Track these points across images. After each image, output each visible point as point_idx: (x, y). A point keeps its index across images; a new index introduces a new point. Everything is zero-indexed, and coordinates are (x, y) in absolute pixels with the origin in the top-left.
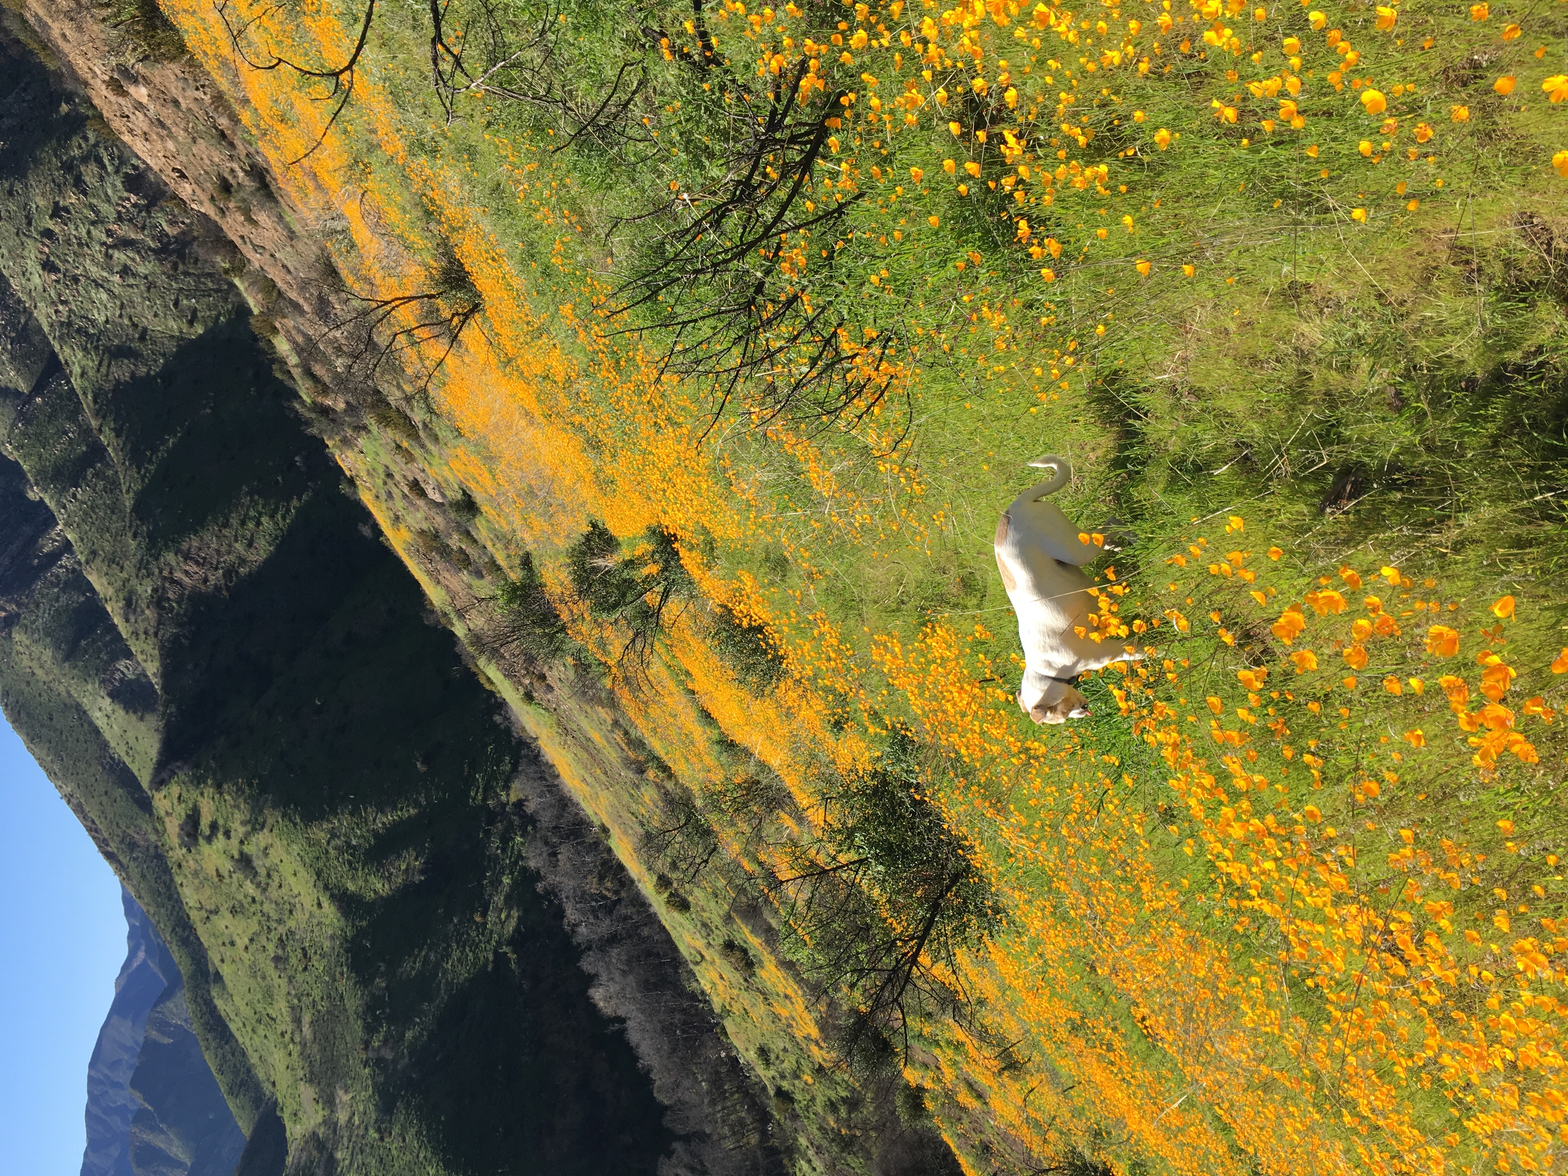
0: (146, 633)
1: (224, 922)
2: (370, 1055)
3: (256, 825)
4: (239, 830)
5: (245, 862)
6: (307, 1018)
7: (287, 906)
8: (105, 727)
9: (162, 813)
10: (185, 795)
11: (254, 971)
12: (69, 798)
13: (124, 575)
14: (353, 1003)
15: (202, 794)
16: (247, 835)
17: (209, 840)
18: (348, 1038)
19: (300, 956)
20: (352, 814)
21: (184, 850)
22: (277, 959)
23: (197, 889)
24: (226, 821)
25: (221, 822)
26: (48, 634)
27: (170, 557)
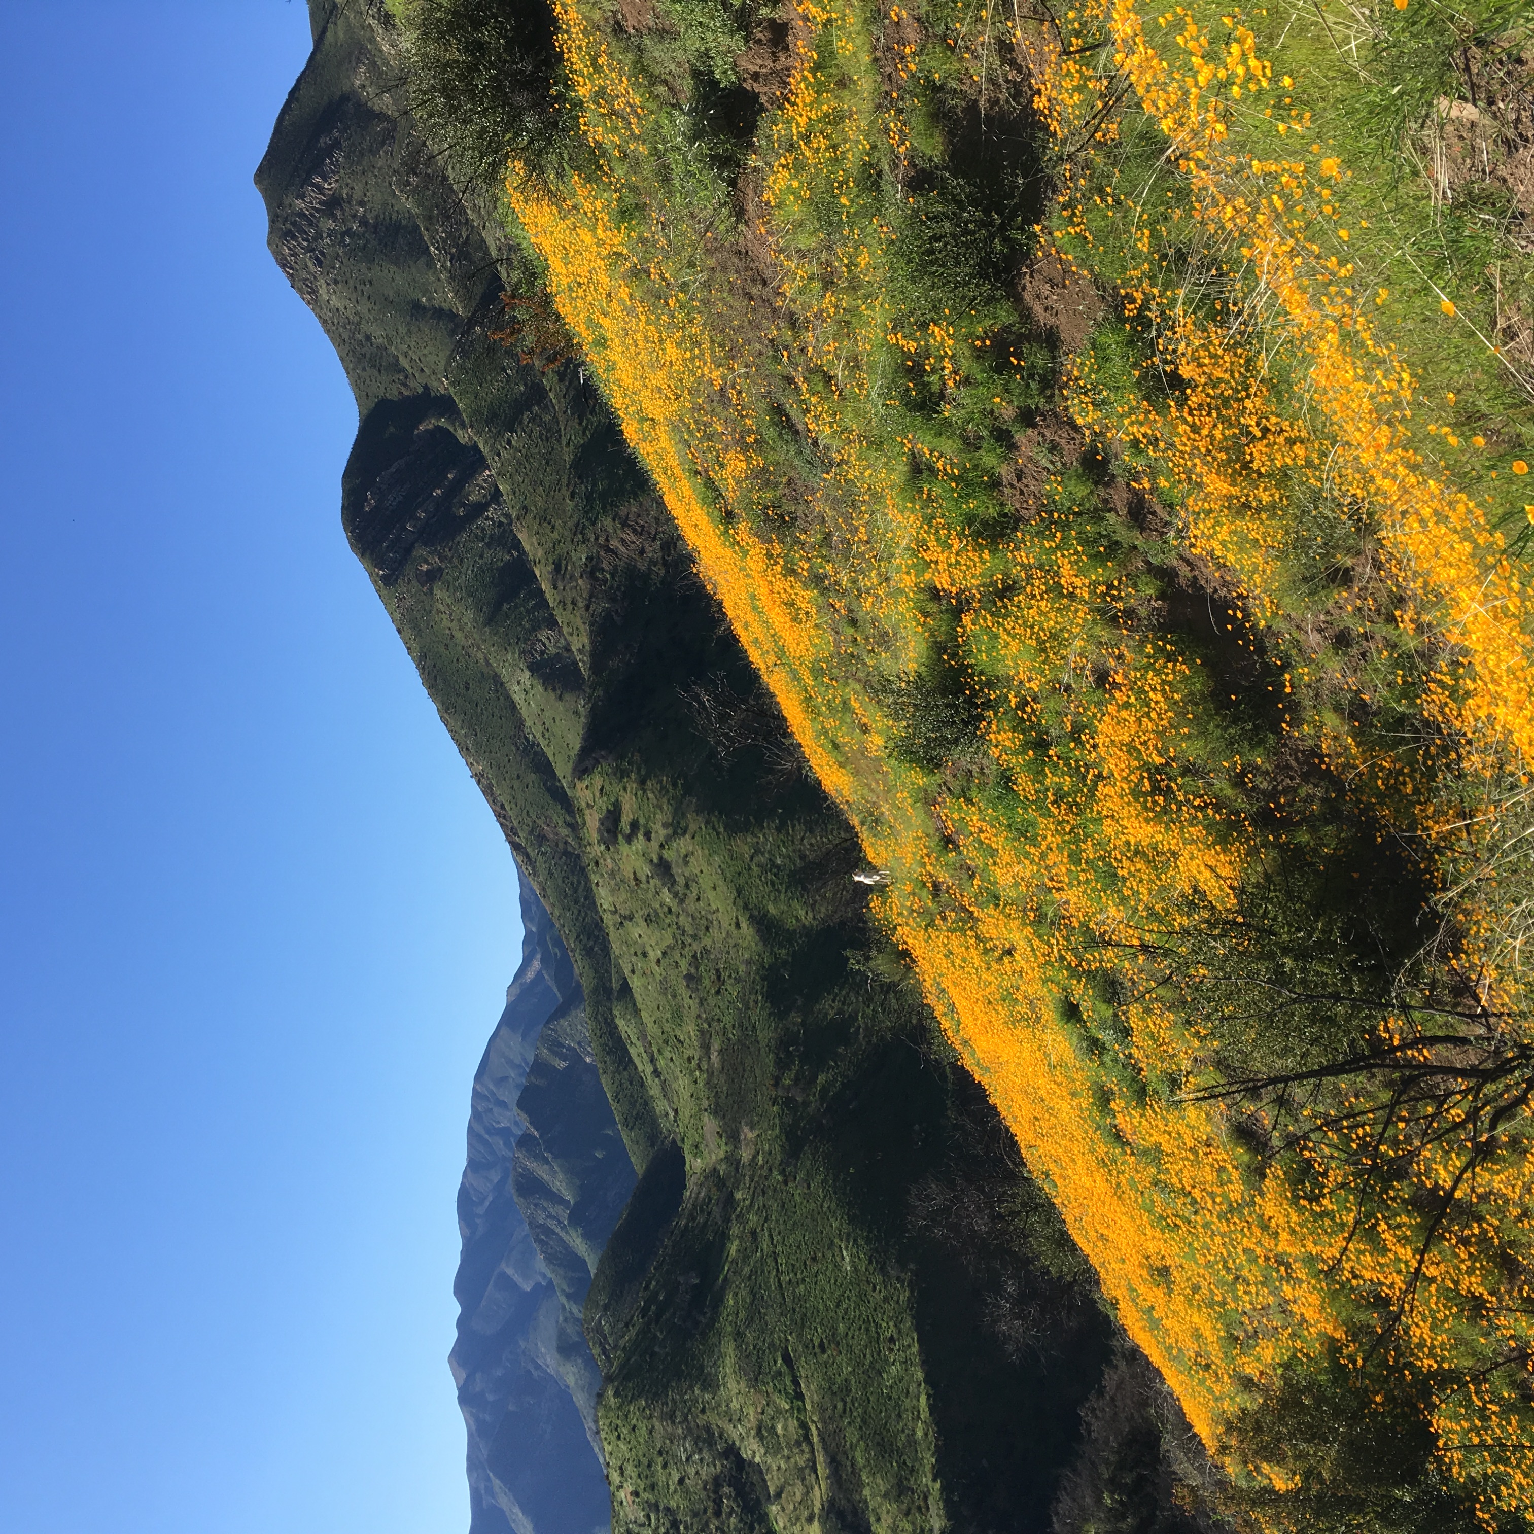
0: (574, 603)
1: (637, 930)
2: (780, 1093)
3: (677, 829)
4: (660, 832)
5: (663, 868)
6: (716, 1046)
7: (704, 922)
8: (522, 702)
9: (584, 805)
10: (607, 788)
11: (665, 987)
12: (479, 777)
13: (555, 535)
14: (766, 1034)
15: (625, 789)
16: (668, 839)
17: (629, 839)
18: (758, 1072)
19: (713, 977)
20: (778, 830)
21: (603, 847)
22: (689, 977)
23: (613, 892)
24: (648, 820)
25: (642, 821)
26: (470, 594)
27: (607, 522)
